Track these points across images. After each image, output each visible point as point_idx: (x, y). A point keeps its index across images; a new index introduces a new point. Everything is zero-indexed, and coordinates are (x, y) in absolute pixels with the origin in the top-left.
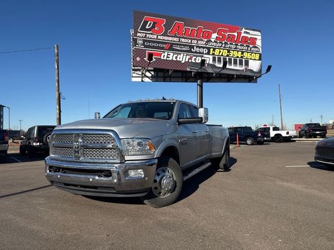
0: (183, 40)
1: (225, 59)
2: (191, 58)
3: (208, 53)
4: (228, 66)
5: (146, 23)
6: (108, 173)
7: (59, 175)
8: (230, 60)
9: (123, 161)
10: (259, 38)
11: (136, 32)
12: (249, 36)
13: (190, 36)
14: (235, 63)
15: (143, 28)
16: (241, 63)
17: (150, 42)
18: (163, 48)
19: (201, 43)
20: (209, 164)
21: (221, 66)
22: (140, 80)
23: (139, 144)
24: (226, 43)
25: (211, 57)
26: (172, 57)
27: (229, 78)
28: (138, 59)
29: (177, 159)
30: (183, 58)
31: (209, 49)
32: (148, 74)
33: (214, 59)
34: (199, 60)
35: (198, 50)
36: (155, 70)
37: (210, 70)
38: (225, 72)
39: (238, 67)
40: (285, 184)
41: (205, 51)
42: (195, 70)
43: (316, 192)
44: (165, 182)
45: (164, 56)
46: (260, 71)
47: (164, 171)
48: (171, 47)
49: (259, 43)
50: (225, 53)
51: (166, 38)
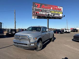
0: (44, 9)
1: (54, 14)
2: (46, 13)
3: (50, 12)
4: (55, 15)
5: (36, 5)
6: (27, 44)
7: (16, 44)
8: (55, 14)
9: (30, 42)
10: (62, 9)
11: (33, 7)
12: (60, 8)
13: (46, 8)
14: (56, 15)
15: (35, 6)
16: (58, 15)
17: (36, 9)
18: (39, 11)
19: (48, 10)
20: (49, 40)
21: (53, 15)
22: (34, 18)
23: (33, 38)
24: (54, 10)
25: (51, 13)
26: (42, 13)
27: (55, 18)
28: (34, 13)
29: (42, 41)
30: (44, 13)
31: (50, 11)
32: (36, 17)
33: (51, 14)
34: (48, 14)
35: (48, 11)
36: (37, 16)
37: (50, 16)
38: (54, 17)
39: (57, 16)
40: (66, 45)
41: (49, 12)
42: (47, 16)
43: (72, 48)
44: (39, 46)
45: (40, 13)
46: (62, 16)
47: (38, 43)
48: (41, 11)
49: (62, 10)
50: (54, 12)
51: (40, 9)
